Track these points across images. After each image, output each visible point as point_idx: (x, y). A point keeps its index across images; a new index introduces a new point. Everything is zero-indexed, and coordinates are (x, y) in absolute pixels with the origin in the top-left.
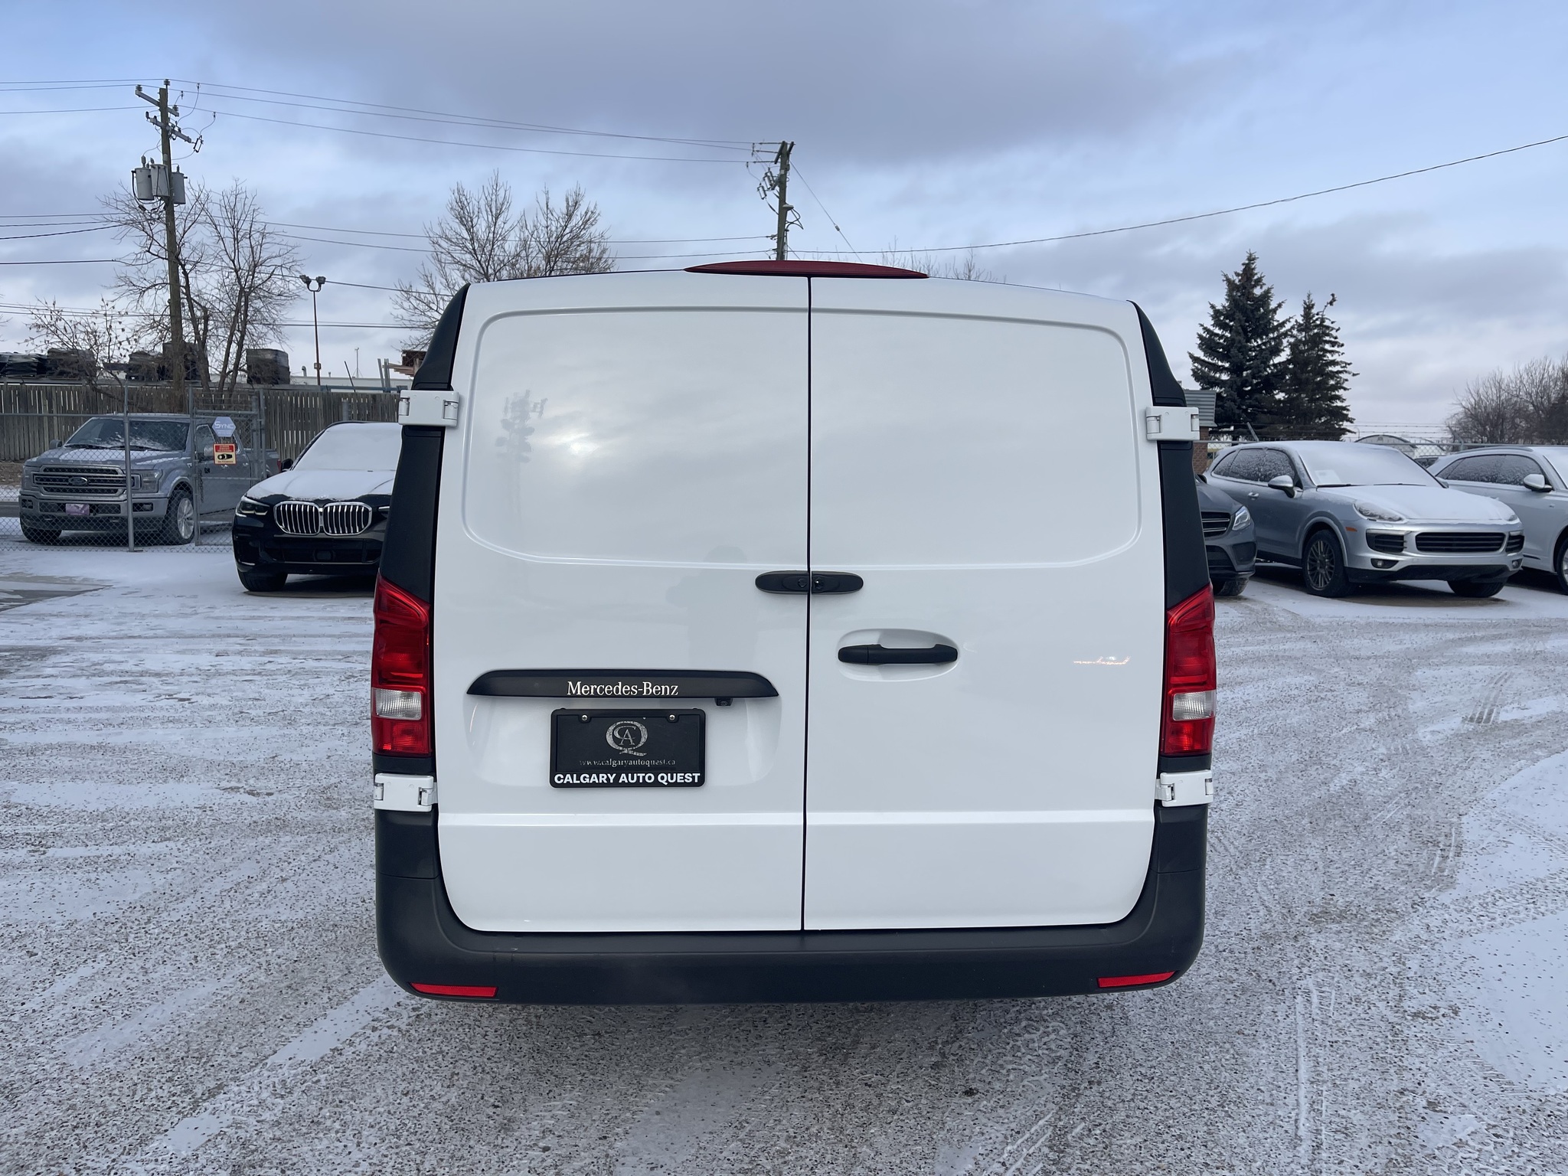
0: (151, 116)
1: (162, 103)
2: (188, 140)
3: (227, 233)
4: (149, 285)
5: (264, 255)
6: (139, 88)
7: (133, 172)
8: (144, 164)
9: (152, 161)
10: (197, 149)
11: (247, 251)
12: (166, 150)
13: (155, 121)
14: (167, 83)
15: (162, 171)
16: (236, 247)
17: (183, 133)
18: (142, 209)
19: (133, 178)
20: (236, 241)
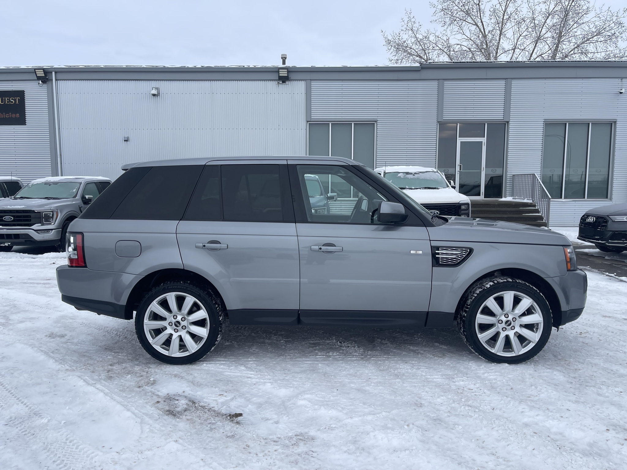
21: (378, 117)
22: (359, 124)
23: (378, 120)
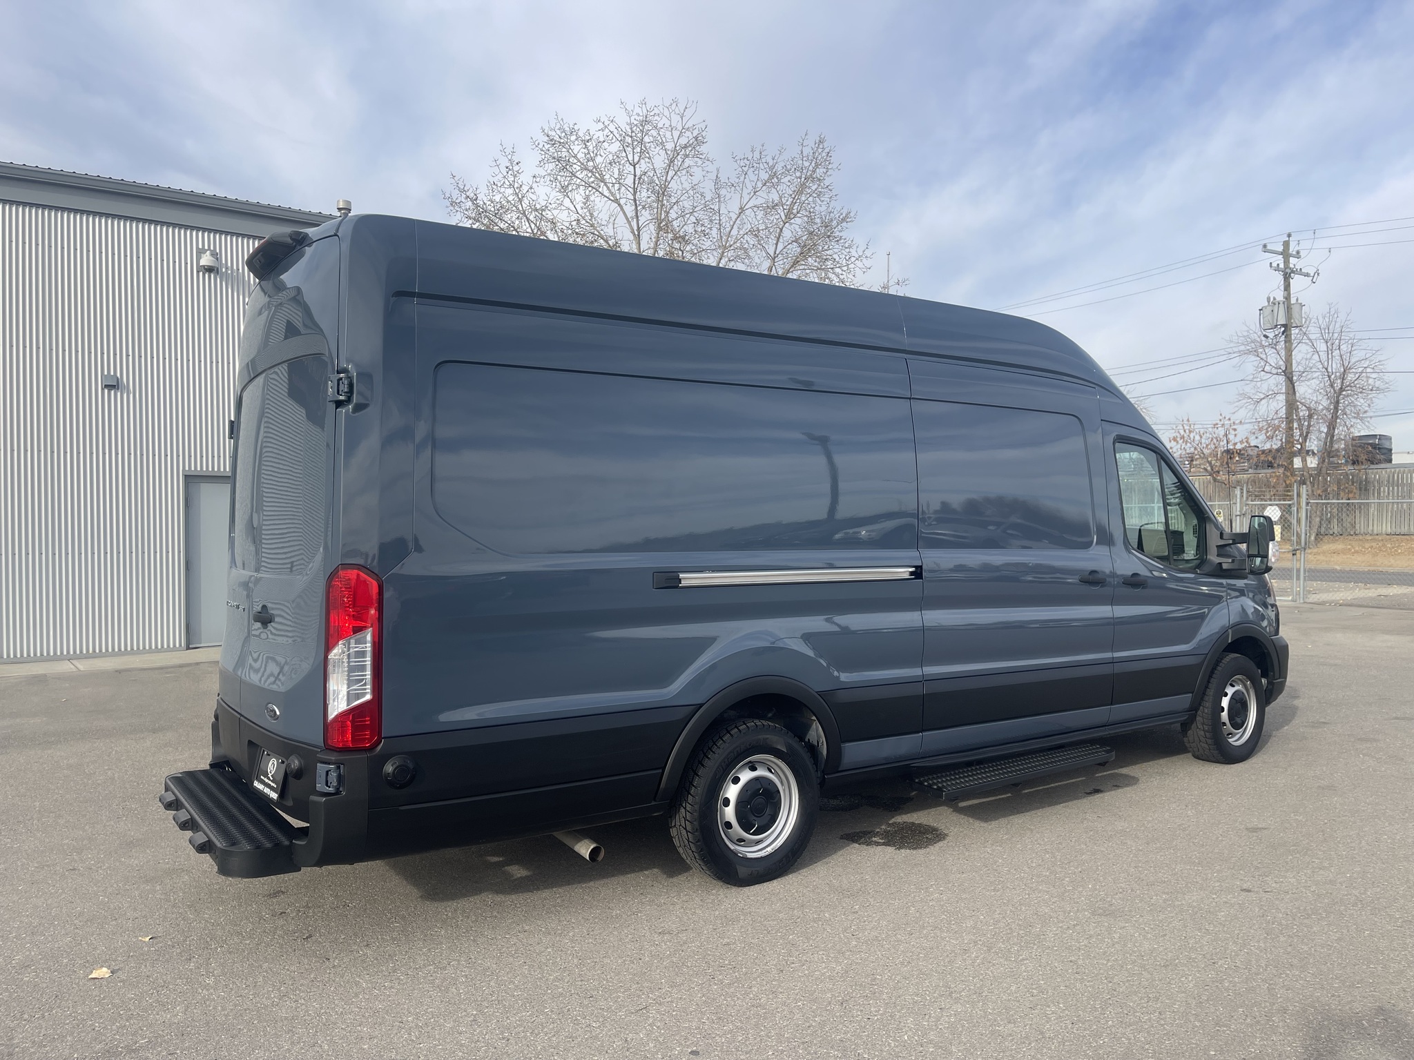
0: (1274, 265)
1: (1286, 254)
2: (1307, 275)
3: (1322, 347)
4: (1263, 396)
5: (1353, 360)
6: (1265, 246)
7: (1260, 310)
8: (1269, 302)
9: (1274, 299)
10: (1314, 281)
11: (1339, 358)
12: (1287, 287)
13: (1277, 269)
14: (1289, 236)
15: (1281, 305)
16: (1330, 357)
17: (1303, 271)
18: (1266, 337)
19: (1260, 315)
20: (1330, 352)
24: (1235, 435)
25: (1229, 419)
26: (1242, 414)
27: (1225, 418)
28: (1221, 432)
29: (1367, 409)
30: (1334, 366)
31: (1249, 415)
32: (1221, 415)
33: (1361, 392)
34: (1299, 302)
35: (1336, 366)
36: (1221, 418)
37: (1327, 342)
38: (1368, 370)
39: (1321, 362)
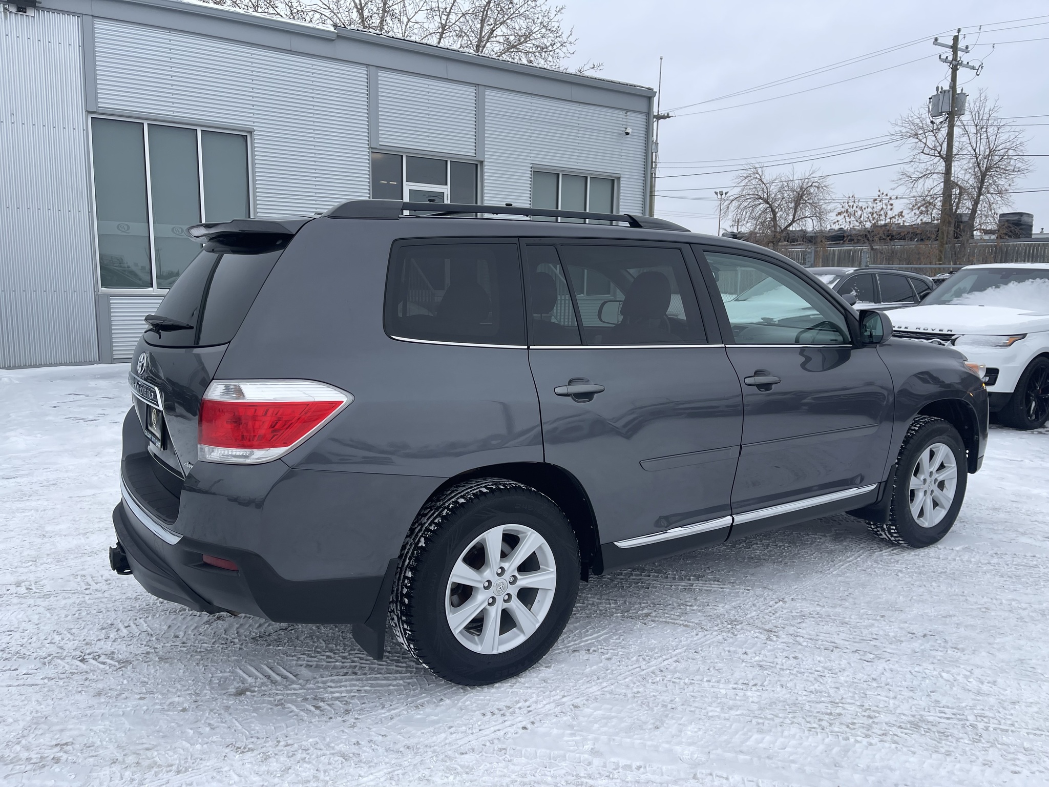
0: (943, 57)
1: (954, 48)
2: (973, 68)
3: (972, 130)
4: (920, 175)
5: (998, 142)
6: (936, 39)
7: (929, 99)
8: (937, 91)
9: (942, 88)
10: (978, 73)
11: (984, 141)
12: (954, 78)
13: (946, 60)
14: (959, 31)
15: (946, 94)
16: (979, 138)
17: (970, 64)
18: (932, 122)
19: (930, 103)
20: (979, 135)
21: (254, 122)
22: (213, 134)
23: (254, 131)
24: (891, 209)
25: (887, 195)
26: (900, 191)
27: (883, 194)
28: (878, 206)
29: (1009, 188)
30: (982, 148)
31: (908, 191)
32: (879, 191)
33: (1004, 173)
34: (963, 92)
35: (982, 149)
36: (879, 193)
37: (976, 126)
38: (1011, 152)
39: (970, 143)
